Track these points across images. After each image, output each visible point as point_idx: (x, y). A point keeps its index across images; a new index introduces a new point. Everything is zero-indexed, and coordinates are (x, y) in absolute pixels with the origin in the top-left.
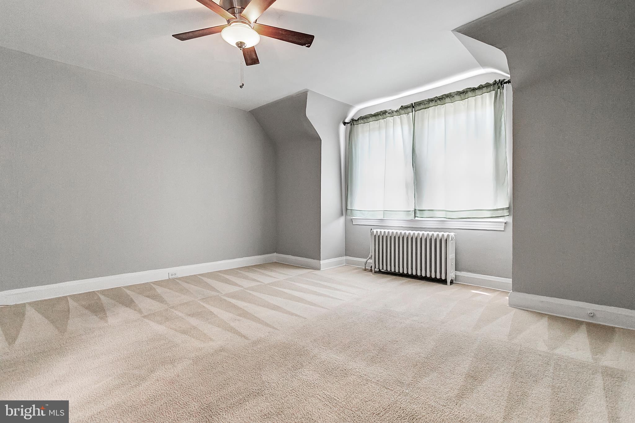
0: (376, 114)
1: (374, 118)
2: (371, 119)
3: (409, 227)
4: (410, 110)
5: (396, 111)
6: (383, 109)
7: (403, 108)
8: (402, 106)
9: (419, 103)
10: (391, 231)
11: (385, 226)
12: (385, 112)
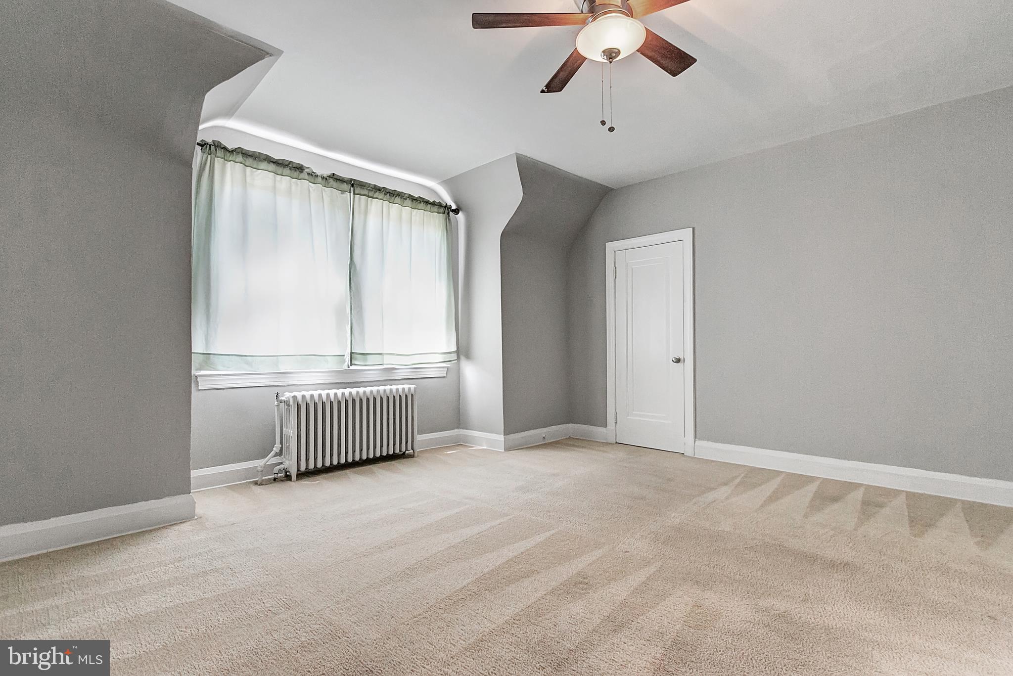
0: (280, 162)
1: (272, 167)
2: (264, 165)
3: (338, 383)
4: (345, 187)
5: (323, 178)
6: (297, 160)
7: (333, 176)
8: (334, 174)
9: (362, 185)
10: (307, 394)
11: (288, 385)
12: (300, 168)
